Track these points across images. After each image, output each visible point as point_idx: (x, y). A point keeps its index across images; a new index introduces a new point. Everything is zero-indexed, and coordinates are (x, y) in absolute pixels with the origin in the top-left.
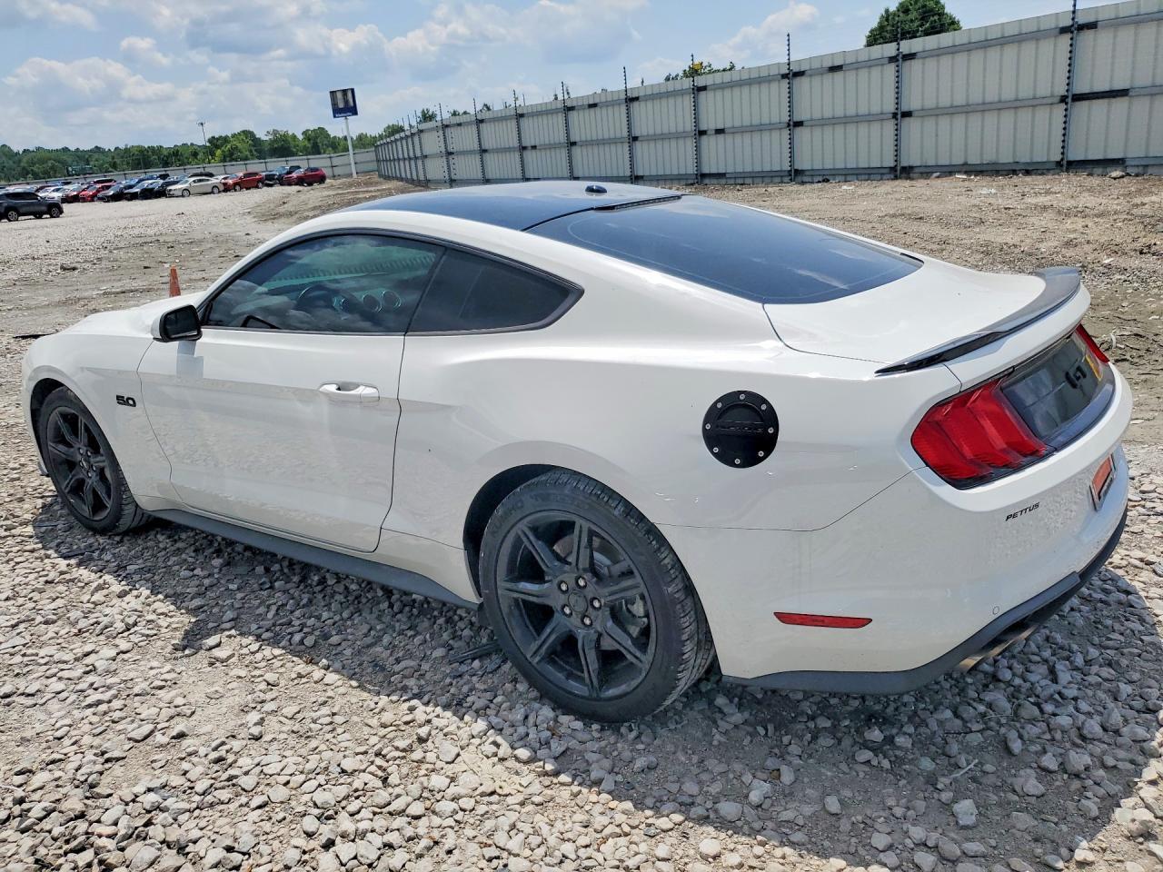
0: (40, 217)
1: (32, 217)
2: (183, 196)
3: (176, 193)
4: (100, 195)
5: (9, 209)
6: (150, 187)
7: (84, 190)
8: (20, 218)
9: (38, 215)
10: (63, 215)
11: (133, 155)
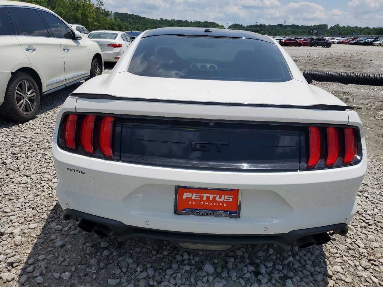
0: (324, 47)
1: (322, 46)
2: (378, 46)
3: (375, 45)
4: (349, 42)
5: (315, 43)
6: (368, 41)
7: (346, 40)
8: (318, 46)
9: (323, 46)
10: (331, 47)
11: (377, 30)
